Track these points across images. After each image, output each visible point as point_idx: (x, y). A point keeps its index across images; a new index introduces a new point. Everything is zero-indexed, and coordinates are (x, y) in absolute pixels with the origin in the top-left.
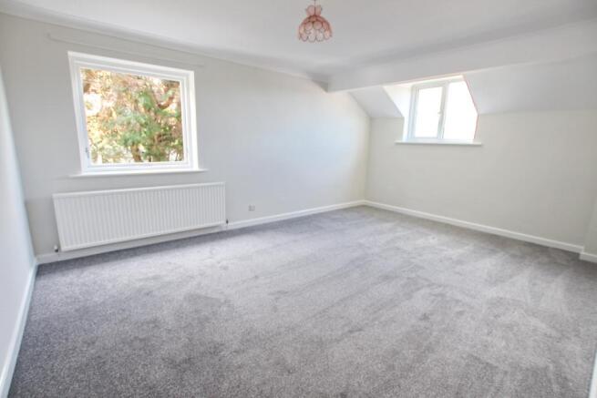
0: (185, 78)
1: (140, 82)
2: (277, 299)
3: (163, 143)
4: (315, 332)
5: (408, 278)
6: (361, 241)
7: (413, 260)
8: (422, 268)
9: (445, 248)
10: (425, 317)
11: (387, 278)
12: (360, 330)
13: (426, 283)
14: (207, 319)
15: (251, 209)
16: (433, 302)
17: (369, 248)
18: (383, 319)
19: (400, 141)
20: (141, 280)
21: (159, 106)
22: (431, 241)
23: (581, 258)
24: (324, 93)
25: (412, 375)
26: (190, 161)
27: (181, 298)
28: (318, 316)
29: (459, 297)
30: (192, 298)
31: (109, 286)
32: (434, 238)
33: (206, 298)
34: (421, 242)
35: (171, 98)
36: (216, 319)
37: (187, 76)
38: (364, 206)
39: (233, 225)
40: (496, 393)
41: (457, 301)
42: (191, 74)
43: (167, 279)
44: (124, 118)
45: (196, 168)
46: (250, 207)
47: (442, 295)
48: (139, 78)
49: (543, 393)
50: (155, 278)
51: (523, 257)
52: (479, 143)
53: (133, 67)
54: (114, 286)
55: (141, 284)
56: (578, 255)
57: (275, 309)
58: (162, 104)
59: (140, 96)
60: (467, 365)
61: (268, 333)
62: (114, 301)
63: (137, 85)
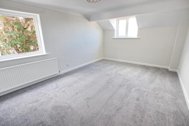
0: (35, 17)
1: (14, 19)
2: (88, 101)
3: (28, 44)
4: (106, 113)
5: (127, 85)
6: (108, 73)
7: (126, 78)
8: (129, 80)
9: (133, 72)
10: (138, 99)
11: (120, 86)
12: (120, 109)
13: (133, 86)
14: (64, 116)
15: (67, 66)
16: (138, 93)
17: (111, 75)
18: (126, 102)
19: (114, 38)
20: (30, 103)
21: (24, 28)
22: (128, 70)
23: (169, 70)
24: (89, 22)
25: (143, 123)
26: (42, 51)
27: (50, 109)
28: (104, 106)
29: (144, 89)
30: (55, 108)
31: (17, 109)
32: (128, 69)
33: (61, 107)
34: (125, 71)
35: (29, 25)
36: (68, 116)
37: (36, 16)
38: (104, 59)
39: (62, 73)
40: (169, 124)
41: (144, 91)
42: (38, 15)
43: (42, 101)
44: (9, 34)
45: (45, 53)
46: (67, 65)
47: (139, 90)
48: (13, 17)
49: (180, 120)
50: (37, 101)
51: (155, 72)
52: (139, 38)
53: (10, 12)
54: (19, 109)
55: (31, 105)
56: (168, 69)
57: (88, 106)
58: (25, 27)
59: (15, 25)
60: (157, 115)
61: (89, 117)
62: (21, 116)
63: (13, 20)
